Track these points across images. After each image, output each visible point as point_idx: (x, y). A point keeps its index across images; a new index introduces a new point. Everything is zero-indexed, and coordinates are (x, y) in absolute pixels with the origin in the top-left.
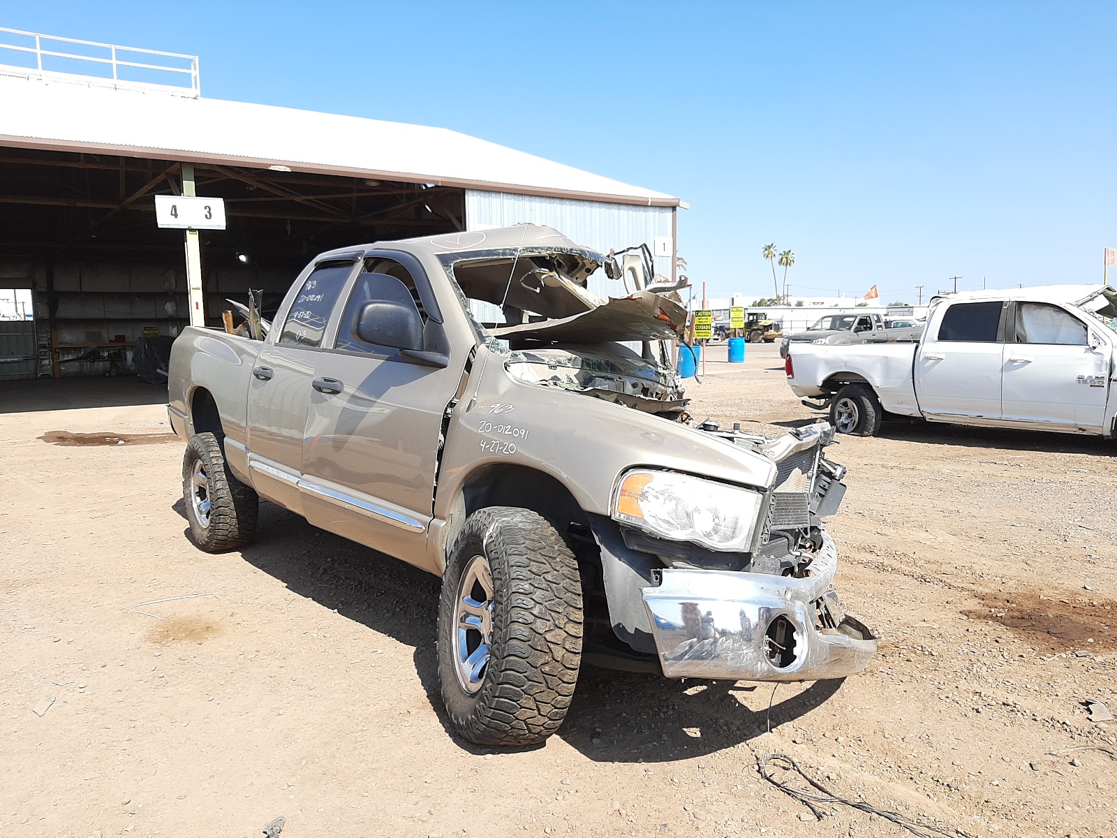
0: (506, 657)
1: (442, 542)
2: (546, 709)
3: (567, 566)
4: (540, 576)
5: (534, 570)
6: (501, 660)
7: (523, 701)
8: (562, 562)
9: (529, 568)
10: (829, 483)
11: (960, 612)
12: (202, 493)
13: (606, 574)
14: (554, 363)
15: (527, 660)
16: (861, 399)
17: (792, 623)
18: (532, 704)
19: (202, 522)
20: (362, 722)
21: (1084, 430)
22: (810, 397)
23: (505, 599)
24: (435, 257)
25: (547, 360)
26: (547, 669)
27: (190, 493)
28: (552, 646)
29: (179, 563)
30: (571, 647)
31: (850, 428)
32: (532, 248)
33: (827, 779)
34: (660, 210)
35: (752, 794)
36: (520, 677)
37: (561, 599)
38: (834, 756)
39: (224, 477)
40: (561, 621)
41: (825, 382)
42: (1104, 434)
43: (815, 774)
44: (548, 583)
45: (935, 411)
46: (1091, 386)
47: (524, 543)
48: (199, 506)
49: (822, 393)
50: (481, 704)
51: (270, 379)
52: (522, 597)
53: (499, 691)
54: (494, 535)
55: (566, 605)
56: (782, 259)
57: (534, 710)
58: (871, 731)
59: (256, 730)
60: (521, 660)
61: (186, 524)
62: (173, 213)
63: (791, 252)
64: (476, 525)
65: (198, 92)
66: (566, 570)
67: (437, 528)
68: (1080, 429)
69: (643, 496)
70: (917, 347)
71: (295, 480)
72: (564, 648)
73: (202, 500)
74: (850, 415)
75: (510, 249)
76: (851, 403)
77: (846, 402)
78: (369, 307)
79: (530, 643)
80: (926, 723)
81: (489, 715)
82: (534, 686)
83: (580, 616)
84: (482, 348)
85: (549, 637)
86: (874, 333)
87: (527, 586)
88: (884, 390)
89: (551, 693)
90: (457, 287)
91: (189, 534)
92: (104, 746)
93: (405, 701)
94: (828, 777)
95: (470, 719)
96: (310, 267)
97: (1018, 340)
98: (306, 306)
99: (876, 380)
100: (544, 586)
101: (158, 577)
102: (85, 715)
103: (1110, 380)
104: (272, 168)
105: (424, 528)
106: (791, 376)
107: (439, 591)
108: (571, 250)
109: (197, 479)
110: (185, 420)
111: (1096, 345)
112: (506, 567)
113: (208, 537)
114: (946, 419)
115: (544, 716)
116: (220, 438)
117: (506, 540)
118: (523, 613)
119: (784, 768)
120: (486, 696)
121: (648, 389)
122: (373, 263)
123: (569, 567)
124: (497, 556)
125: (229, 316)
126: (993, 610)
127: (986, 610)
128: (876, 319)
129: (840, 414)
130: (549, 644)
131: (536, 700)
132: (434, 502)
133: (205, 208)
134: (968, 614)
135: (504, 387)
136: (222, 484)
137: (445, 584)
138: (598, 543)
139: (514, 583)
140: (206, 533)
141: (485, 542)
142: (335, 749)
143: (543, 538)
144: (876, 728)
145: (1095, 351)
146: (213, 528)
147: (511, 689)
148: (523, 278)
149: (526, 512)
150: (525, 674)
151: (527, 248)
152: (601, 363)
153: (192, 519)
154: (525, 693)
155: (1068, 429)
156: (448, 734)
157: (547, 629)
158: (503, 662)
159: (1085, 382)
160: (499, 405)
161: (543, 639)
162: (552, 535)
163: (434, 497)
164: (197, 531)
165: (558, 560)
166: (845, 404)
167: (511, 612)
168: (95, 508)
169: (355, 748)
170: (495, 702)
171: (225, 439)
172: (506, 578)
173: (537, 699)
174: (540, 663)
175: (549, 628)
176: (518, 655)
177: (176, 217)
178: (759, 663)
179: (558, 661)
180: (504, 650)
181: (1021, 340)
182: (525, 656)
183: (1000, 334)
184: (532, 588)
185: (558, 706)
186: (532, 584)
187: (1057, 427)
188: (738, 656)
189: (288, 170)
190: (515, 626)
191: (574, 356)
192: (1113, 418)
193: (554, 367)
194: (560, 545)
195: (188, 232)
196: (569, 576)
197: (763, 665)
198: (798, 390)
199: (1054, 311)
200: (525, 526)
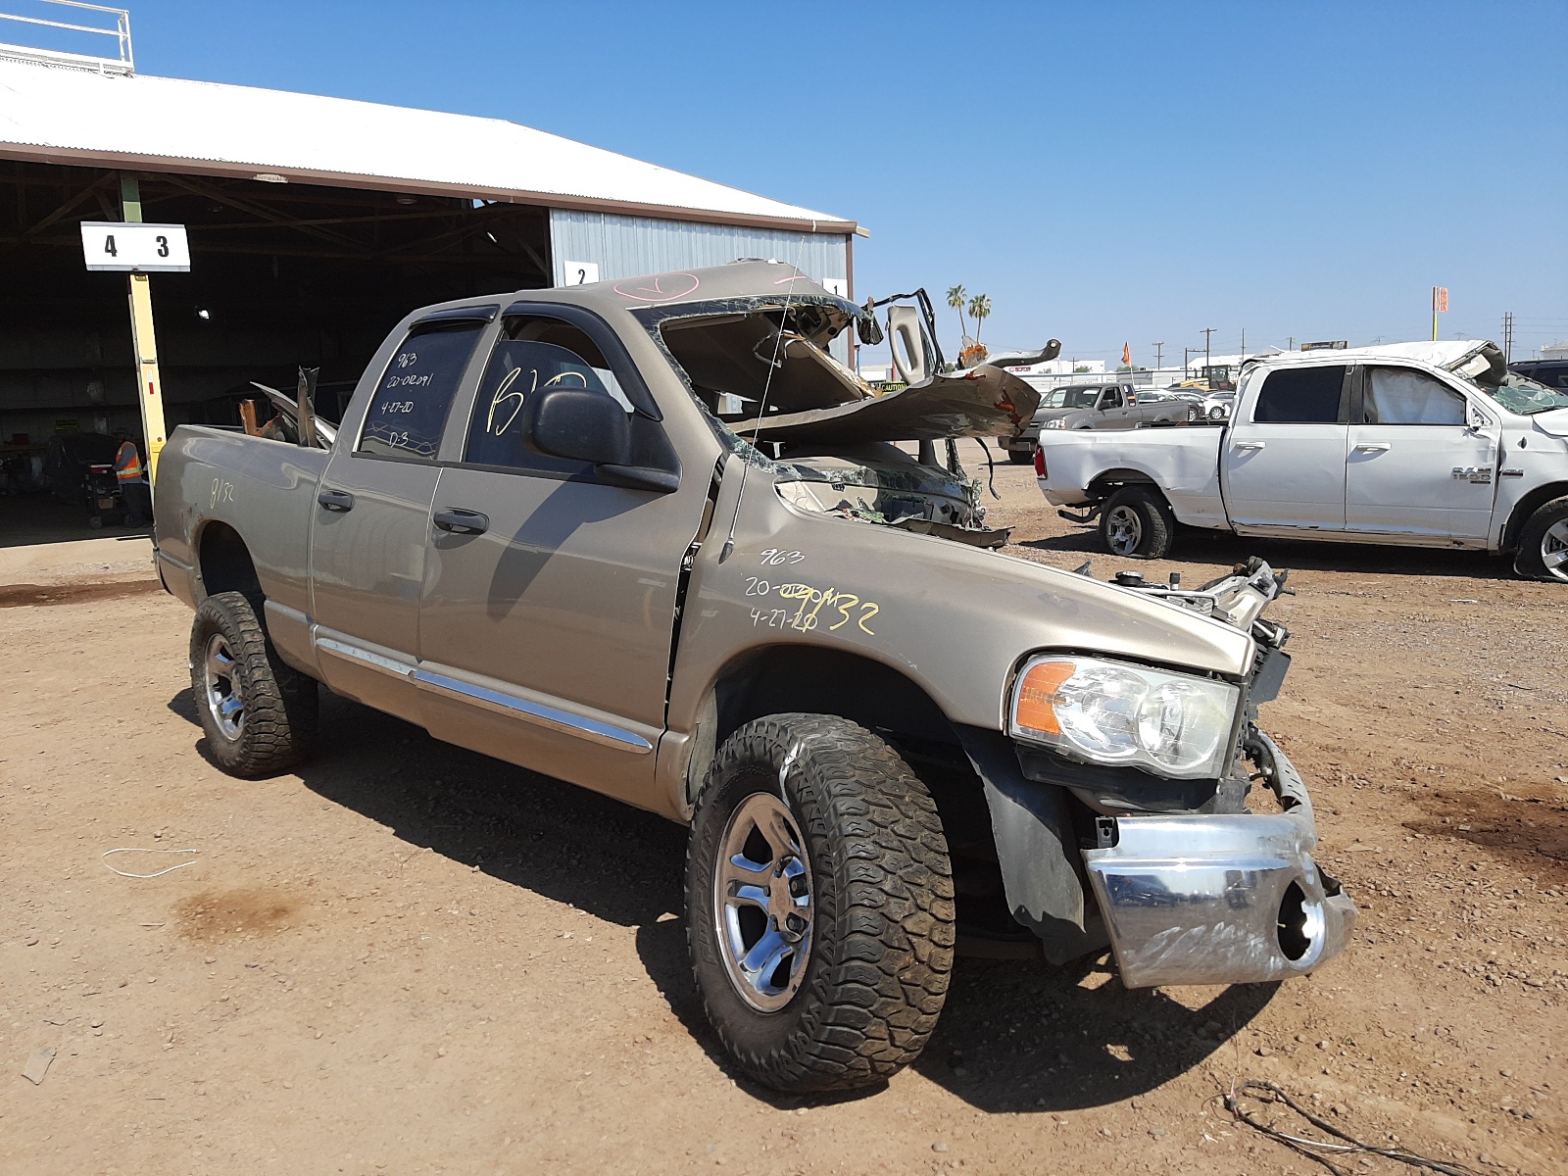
0: (845, 961)
1: (683, 768)
2: (902, 1037)
3: (922, 808)
4: (886, 828)
5: (878, 820)
6: (837, 967)
7: (870, 1029)
8: (915, 803)
9: (869, 817)
10: (1264, 653)
11: (1403, 825)
12: (224, 686)
13: (995, 822)
14: (839, 480)
15: (878, 964)
16: (1144, 505)
17: (1302, 888)
18: (883, 1032)
19: (227, 731)
20: (577, 1060)
21: (1460, 543)
22: (1067, 505)
23: (836, 868)
24: (630, 314)
25: (829, 475)
26: (908, 975)
27: (205, 686)
28: (914, 940)
29: (199, 797)
30: (941, 938)
31: (1129, 548)
32: (771, 297)
33: (1333, 1114)
34: (829, 239)
35: (1232, 1148)
36: (867, 991)
37: (921, 863)
38: (1325, 1072)
39: (265, 661)
40: (926, 900)
41: (1091, 483)
42: (1489, 549)
43: (1311, 1106)
44: (900, 838)
45: (1248, 521)
46: (1473, 482)
47: (854, 776)
48: (220, 707)
49: (1088, 499)
50: (800, 1034)
51: (349, 509)
52: (863, 863)
53: (833, 1014)
54: (802, 763)
55: (930, 873)
56: (974, 308)
57: (885, 1040)
58: (1362, 1028)
59: (410, 1087)
60: (870, 965)
61: (199, 734)
62: (110, 248)
63: (986, 298)
64: (760, 745)
65: (130, 65)
66: (922, 816)
67: (674, 745)
68: (1455, 542)
69: (1060, 698)
70: (1224, 433)
71: (405, 671)
72: (931, 940)
73: (224, 696)
74: (1129, 530)
75: (739, 300)
76: (1130, 512)
77: (1123, 512)
78: (549, 399)
79: (882, 937)
80: (1435, 1009)
81: (815, 1052)
82: (888, 1004)
83: (948, 888)
84: (733, 460)
85: (909, 925)
86: (1124, 411)
87: (870, 847)
88: (1177, 493)
89: (914, 1011)
90: (673, 362)
91: (205, 748)
92: (162, 1133)
93: (636, 1021)
94: (1334, 1110)
95: (777, 1056)
96: (400, 332)
97: (1367, 420)
98: (403, 393)
99: (1167, 479)
100: (895, 844)
101: (169, 823)
102: (116, 1077)
103: (1498, 473)
104: (259, 178)
105: (651, 747)
106: (1043, 476)
107: (685, 845)
108: (825, 300)
109: (216, 663)
110: (188, 572)
111: (1478, 424)
112: (833, 817)
113: (240, 755)
114: (1265, 532)
115: (899, 1047)
116: (257, 601)
117: (824, 771)
118: (870, 890)
119: (1263, 1100)
120: (811, 1023)
121: (958, 513)
122: (516, 323)
123: (925, 810)
124: (811, 798)
125: (249, 408)
126: (1448, 820)
127: (1437, 821)
128: (1127, 391)
129: (1115, 529)
130: (910, 936)
131: (889, 1024)
132: (667, 705)
133: (158, 239)
134: (1414, 827)
135: (777, 522)
136: (261, 672)
137: (696, 835)
138: (979, 773)
139: (850, 843)
140: (235, 749)
141: (783, 773)
142: (549, 1112)
143: (878, 766)
144: (1367, 1021)
145: (1478, 432)
146: (249, 738)
147: (854, 1011)
148: (757, 346)
149: (838, 721)
150: (875, 987)
151: (764, 298)
152: (900, 477)
153: (209, 726)
154: (875, 1016)
155: (1438, 542)
156: (725, 1075)
157: (907, 914)
158: (839, 970)
159: (1463, 476)
160: (775, 551)
161: (901, 930)
162: (890, 758)
163: (668, 699)
164: (221, 746)
165: (907, 799)
166: (1122, 514)
167: (848, 889)
168: (37, 709)
169: (582, 1109)
170: (827, 1032)
171: (267, 603)
172: (834, 834)
173: (892, 1023)
174: (897, 968)
175: (910, 911)
176: (866, 957)
177: (114, 255)
178: (1272, 959)
179: (923, 962)
180: (841, 950)
181: (1370, 420)
182: (877, 958)
183: (1342, 412)
184: (878, 849)
185: (921, 1031)
186: (877, 843)
187: (1425, 539)
188: (1242, 949)
189: (283, 180)
190: (859, 912)
191: (864, 467)
192: (1503, 525)
193: (841, 487)
194: (906, 775)
195: (132, 277)
196: (928, 825)
197: (1278, 960)
198: (1052, 496)
199: (1418, 378)
200: (847, 746)
